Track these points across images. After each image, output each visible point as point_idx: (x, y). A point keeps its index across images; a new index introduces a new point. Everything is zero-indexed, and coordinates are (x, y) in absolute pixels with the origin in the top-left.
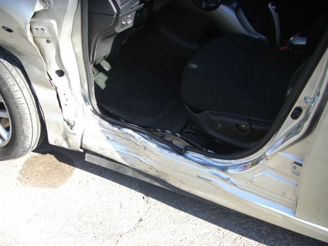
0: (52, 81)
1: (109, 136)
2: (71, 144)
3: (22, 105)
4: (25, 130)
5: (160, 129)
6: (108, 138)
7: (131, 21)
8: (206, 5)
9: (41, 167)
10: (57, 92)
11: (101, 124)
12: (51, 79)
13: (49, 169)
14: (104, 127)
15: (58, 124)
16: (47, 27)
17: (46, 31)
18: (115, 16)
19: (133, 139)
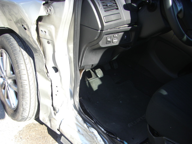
0: (48, 74)
1: (80, 130)
2: (52, 126)
3: (25, 86)
4: (24, 104)
5: (120, 139)
6: (79, 131)
7: (116, 40)
8: (187, 38)
9: (34, 133)
10: (52, 83)
11: (76, 118)
12: (48, 73)
13: (39, 136)
14: (78, 121)
15: (47, 107)
16: (48, 30)
17: (47, 34)
18: (99, 31)
19: (95, 139)
